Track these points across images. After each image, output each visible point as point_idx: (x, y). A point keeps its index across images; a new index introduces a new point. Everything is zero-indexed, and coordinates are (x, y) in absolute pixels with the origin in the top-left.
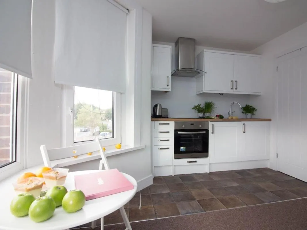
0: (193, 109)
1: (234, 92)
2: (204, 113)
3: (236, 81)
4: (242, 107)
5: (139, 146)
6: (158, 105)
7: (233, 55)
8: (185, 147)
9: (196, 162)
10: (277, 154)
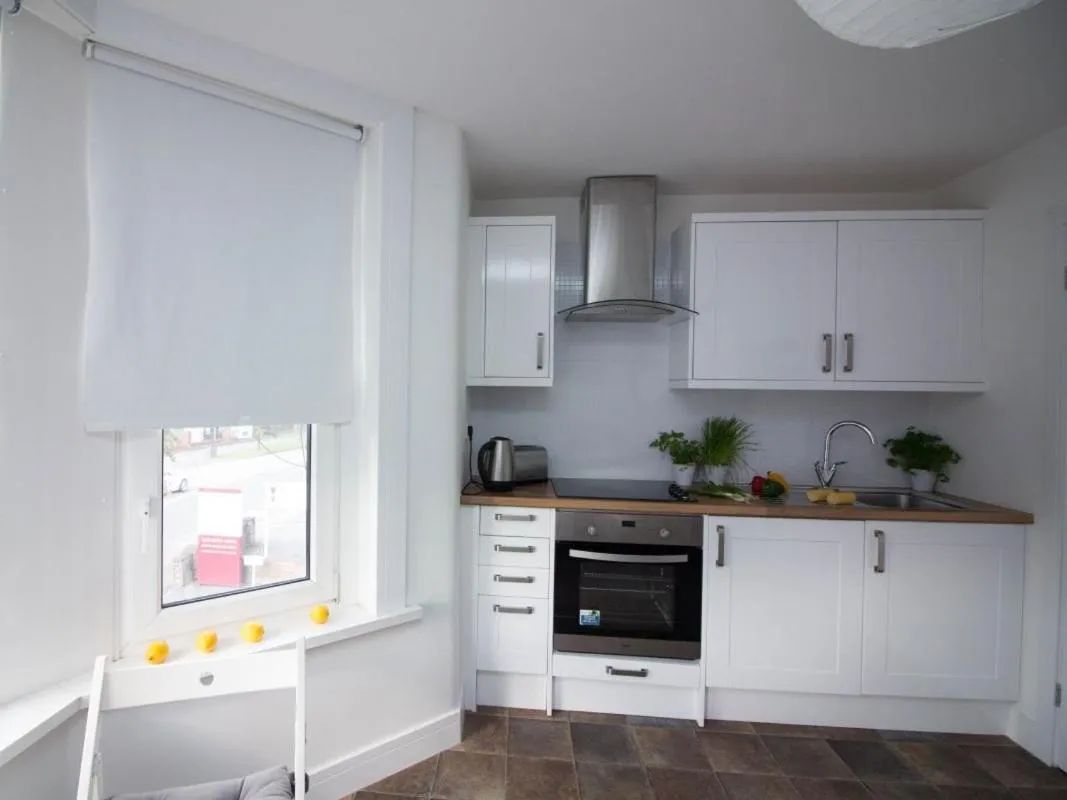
0: (654, 444)
1: (836, 382)
2: (700, 467)
3: (848, 337)
4: (889, 441)
5: (399, 611)
6: (500, 444)
7: (835, 223)
8: (598, 613)
9: (643, 673)
10: (1058, 690)
